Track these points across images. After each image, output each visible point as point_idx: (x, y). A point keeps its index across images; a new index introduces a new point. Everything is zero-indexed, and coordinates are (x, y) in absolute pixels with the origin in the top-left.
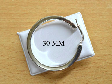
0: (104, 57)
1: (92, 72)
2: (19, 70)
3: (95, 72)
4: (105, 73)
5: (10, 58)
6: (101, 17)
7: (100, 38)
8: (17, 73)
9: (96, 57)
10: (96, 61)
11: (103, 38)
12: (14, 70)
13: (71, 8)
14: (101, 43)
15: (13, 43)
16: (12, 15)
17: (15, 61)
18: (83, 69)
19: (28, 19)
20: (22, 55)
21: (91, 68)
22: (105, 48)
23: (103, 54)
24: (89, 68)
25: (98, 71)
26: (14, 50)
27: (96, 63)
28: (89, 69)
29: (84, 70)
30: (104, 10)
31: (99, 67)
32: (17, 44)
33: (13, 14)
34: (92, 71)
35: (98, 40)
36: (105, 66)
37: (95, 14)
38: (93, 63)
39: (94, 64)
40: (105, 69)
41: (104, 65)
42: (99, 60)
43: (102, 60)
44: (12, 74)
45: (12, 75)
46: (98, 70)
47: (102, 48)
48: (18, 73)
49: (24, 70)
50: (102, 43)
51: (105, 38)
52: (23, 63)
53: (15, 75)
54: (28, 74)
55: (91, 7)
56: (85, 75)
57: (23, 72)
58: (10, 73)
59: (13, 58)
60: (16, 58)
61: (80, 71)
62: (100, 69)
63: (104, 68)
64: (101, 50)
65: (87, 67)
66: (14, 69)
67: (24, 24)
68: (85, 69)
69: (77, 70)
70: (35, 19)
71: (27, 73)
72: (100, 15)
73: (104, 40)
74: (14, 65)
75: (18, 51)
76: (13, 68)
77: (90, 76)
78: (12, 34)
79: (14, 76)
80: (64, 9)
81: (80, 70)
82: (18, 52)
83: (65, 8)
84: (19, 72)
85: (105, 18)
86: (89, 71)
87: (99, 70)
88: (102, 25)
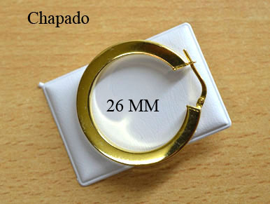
1: (213, 176)
4: (243, 178)
7: (232, 93)
8: (31, 180)
11: (239, 94)
12: (23, 171)
14: (234, 106)
15: (20, 105)
16: (19, 38)
17: (26, 151)
18: (191, 169)
21: (209, 167)
24: (204, 166)
27: (223, 155)
28: (205, 168)
31: (228, 164)
32: (31, 108)
33: (19, 34)
34: (211, 174)
36: (243, 160)
37: (219, 34)
38: (215, 154)
39: (217, 156)
40: (243, 170)
42: (229, 146)
44: (19, 181)
45: (19, 184)
46: (226, 171)
48: (32, 178)
53: (26, 184)
54: (56, 181)
55: (210, 18)
56: (195, 184)
57: (45, 177)
59: (20, 142)
60: (28, 143)
61: (182, 173)
63: (242, 166)
65: (200, 165)
66: (22, 169)
67: (46, 60)
68: (195, 169)
71: (56, 179)
74: (23, 160)
77: (208, 186)
78: (19, 83)
79: (22, 187)
82: (31, 128)
83: (146, 20)
84: (34, 178)
86: (204, 173)
87: (231, 171)
88: (235, 62)
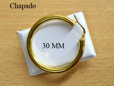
0: (103, 60)
2: (16, 74)
3: (94, 76)
5: (7, 62)
6: (100, 19)
9: (95, 60)
10: (96, 65)
13: (70, 10)
19: (25, 21)
20: (19, 59)
22: (104, 51)
23: (103, 57)
25: (98, 75)
26: (11, 54)
29: (82, 74)
30: (104, 12)
35: (97, 43)
41: (103, 69)
43: (101, 64)
47: (101, 51)
49: (21, 74)
50: (101, 46)
51: (104, 41)
52: (21, 66)
58: (7, 77)
62: (100, 73)
64: (100, 53)
69: (76, 74)
70: (33, 21)
72: (99, 18)
73: (103, 43)
75: (15, 55)
76: (10, 72)
80: (63, 11)
81: (79, 74)
85: (104, 20)
